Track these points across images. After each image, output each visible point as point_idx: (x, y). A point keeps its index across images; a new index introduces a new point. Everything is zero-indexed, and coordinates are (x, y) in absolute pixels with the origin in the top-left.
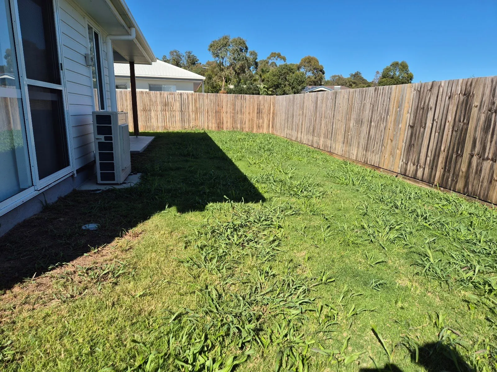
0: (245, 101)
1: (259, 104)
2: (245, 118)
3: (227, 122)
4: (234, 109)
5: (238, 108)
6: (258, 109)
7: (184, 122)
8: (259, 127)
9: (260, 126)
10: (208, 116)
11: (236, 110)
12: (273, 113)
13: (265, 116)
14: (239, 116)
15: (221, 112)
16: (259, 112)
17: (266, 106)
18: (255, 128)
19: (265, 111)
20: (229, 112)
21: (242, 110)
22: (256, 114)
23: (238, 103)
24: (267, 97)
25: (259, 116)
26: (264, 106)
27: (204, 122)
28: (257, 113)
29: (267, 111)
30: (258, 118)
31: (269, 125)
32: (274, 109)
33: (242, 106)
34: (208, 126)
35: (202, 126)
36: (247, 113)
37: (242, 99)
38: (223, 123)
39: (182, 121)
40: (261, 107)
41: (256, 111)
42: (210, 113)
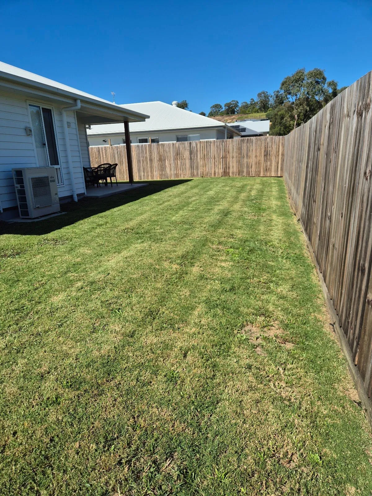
0: (251, 144)
1: (266, 146)
2: (251, 162)
3: (233, 167)
4: (240, 153)
5: (244, 151)
6: (265, 151)
7: (193, 169)
8: (266, 169)
9: (268, 168)
10: (214, 162)
11: (242, 154)
12: (283, 155)
13: (273, 159)
14: (245, 160)
15: (227, 157)
16: (267, 154)
17: (274, 147)
18: (262, 171)
19: (274, 152)
20: (235, 156)
21: (248, 154)
22: (263, 157)
23: (244, 146)
24: (275, 138)
25: (267, 158)
26: (272, 148)
27: (211, 168)
28: (265, 156)
29: (275, 153)
30: (266, 161)
31: (278, 167)
32: (283, 150)
33: (248, 150)
34: (215, 171)
35: (209, 172)
36: (254, 156)
37: (248, 142)
38: (229, 168)
39: (191, 168)
40: (269, 149)
41: (263, 155)
42: (217, 159)
